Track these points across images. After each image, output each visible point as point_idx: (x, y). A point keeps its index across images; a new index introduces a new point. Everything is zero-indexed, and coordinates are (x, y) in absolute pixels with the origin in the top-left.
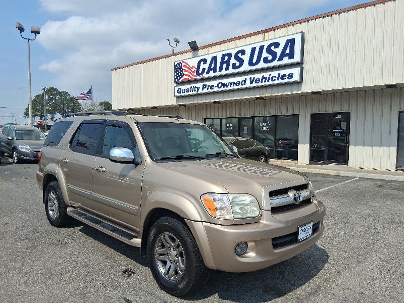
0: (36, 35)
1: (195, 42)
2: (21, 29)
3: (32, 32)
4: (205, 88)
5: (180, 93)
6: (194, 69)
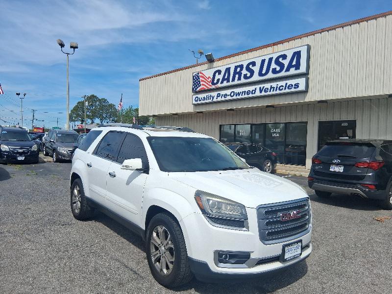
0: (74, 50)
1: (211, 55)
2: (62, 45)
3: (71, 47)
4: (219, 96)
5: (197, 101)
6: (210, 79)
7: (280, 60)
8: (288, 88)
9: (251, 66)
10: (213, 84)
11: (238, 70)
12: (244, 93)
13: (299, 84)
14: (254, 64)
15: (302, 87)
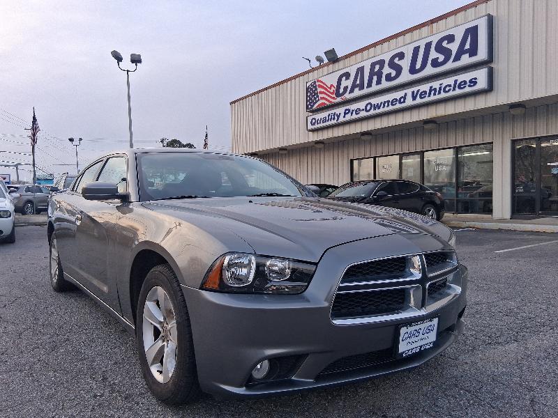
1: (333, 51)
2: (119, 58)
3: (132, 61)
4: (348, 113)
5: (314, 124)
7: (445, 44)
8: (460, 88)
9: (396, 61)
10: (338, 95)
11: (377, 68)
12: (386, 104)
13: (476, 79)
14: (401, 56)
15: (482, 84)
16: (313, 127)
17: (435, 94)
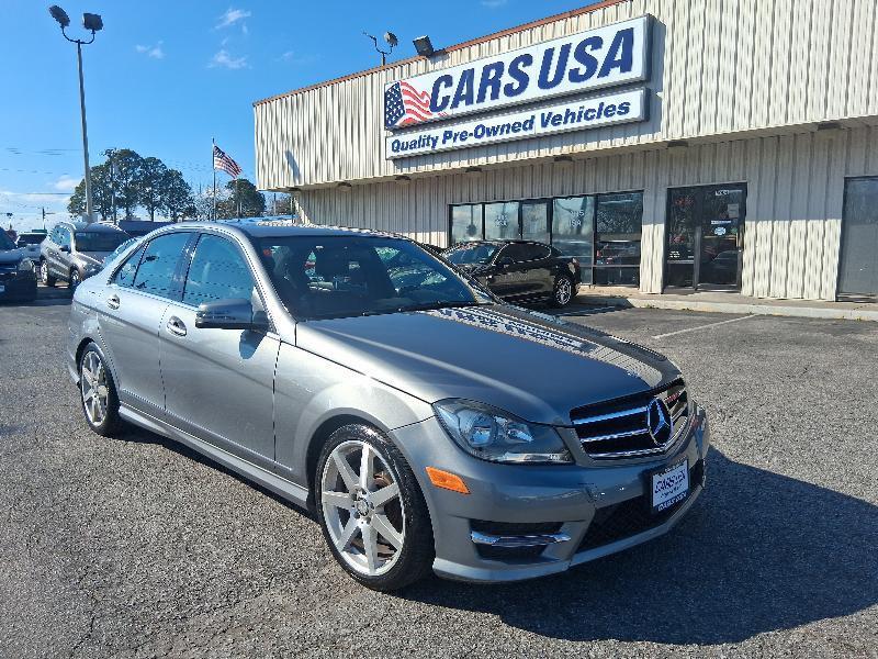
0: (94, 33)
1: (427, 40)
4: (448, 138)
5: (397, 150)
6: (426, 98)
7: (588, 49)
8: (607, 116)
9: (520, 66)
10: (434, 108)
11: (493, 73)
12: (506, 129)
13: (628, 104)
14: (527, 59)
15: (635, 112)
16: (395, 154)
17: (572, 121)
